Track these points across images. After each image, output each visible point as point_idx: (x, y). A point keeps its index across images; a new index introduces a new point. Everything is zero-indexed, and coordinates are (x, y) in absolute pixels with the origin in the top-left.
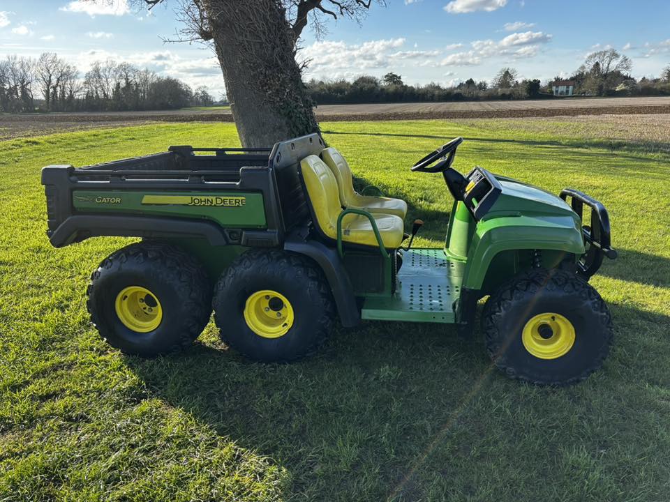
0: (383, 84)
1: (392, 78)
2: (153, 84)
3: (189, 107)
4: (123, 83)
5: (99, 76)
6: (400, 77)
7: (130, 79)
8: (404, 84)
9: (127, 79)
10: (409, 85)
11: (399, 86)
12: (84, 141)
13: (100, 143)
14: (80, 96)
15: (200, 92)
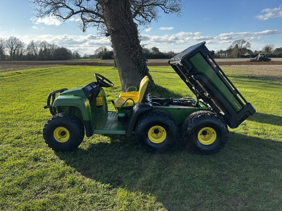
0: (151, 51)
1: (155, 49)
2: (56, 50)
3: (70, 59)
4: (43, 49)
5: (34, 46)
6: (158, 49)
7: (47, 47)
8: (160, 51)
9: (45, 48)
10: (162, 52)
11: (158, 52)
12: (38, 73)
13: (45, 74)
14: (25, 54)
15: (75, 53)
